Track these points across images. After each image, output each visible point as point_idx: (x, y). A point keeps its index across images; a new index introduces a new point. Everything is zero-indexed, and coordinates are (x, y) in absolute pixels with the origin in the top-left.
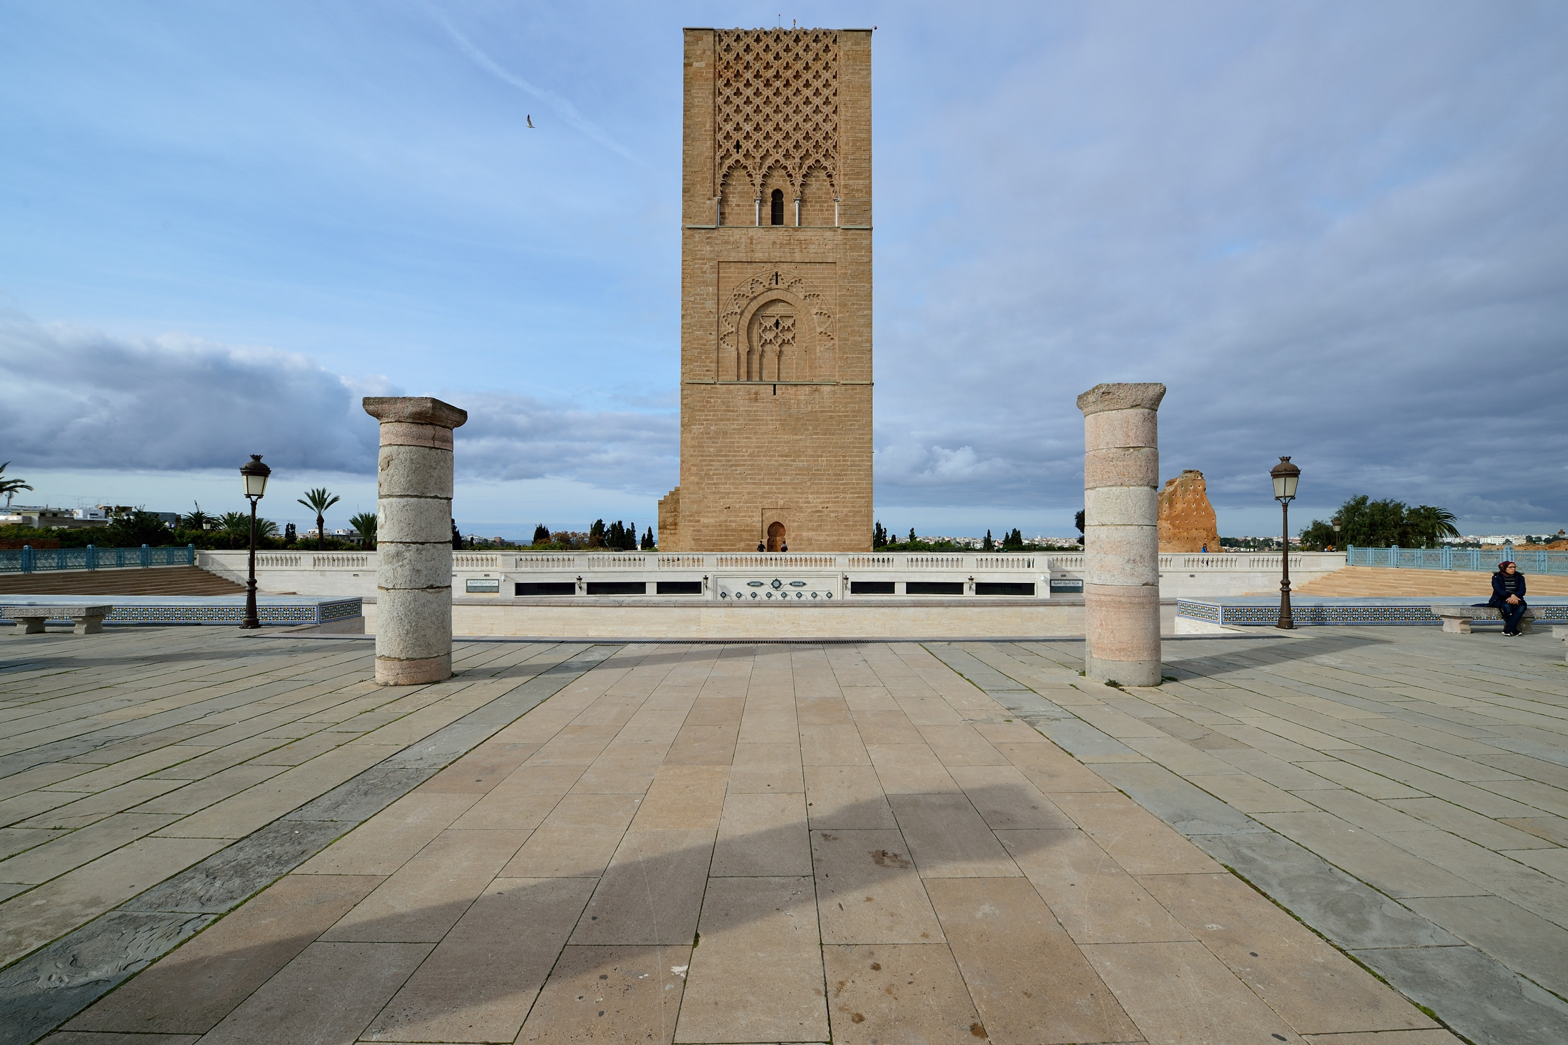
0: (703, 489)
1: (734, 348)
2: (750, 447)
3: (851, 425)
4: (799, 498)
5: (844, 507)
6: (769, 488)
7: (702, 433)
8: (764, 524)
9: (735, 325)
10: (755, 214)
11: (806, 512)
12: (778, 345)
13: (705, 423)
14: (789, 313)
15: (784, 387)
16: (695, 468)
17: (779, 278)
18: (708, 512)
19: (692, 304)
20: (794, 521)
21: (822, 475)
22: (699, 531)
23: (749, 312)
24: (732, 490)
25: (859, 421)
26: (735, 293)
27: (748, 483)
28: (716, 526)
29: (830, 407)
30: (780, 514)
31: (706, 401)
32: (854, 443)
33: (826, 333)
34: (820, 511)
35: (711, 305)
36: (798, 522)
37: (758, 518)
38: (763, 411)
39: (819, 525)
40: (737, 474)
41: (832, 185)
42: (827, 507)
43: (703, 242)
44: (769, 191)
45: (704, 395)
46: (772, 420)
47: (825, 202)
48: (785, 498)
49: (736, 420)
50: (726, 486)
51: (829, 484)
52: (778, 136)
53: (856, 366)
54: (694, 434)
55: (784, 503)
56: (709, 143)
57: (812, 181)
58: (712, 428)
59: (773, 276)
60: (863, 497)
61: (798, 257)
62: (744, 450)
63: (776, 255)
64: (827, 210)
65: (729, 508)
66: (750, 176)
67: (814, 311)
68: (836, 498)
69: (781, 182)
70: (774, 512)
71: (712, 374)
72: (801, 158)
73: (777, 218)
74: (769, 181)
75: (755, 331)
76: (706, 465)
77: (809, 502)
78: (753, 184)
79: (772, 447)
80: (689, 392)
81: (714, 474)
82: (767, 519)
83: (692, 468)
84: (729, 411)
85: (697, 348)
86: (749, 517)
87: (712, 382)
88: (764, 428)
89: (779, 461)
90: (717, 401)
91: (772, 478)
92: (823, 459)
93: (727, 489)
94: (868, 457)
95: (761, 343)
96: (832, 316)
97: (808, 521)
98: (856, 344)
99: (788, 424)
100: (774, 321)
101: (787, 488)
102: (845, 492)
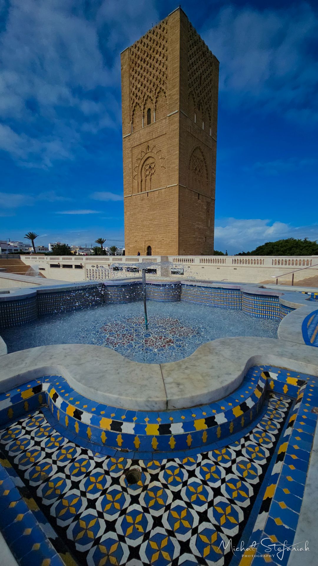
1: (137, 181)
3: (171, 204)
4: (155, 236)
5: (168, 239)
6: (147, 233)
10: (142, 123)
11: (157, 241)
12: (150, 176)
14: (153, 161)
15: (150, 193)
16: (127, 228)
17: (149, 148)
18: (132, 243)
19: (126, 167)
21: (162, 226)
22: (129, 250)
25: (174, 202)
26: (137, 159)
27: (141, 232)
28: (133, 248)
29: (165, 198)
32: (172, 212)
33: (163, 166)
34: (161, 241)
35: (130, 166)
36: (155, 246)
37: (144, 244)
38: (145, 204)
39: (161, 247)
40: (138, 229)
41: (166, 97)
42: (163, 239)
43: (128, 142)
44: (146, 111)
45: (129, 201)
46: (147, 207)
48: (151, 236)
49: (138, 208)
51: (164, 230)
53: (173, 178)
54: (127, 215)
55: (151, 239)
56: (129, 99)
58: (132, 212)
60: (175, 235)
61: (154, 136)
62: (140, 219)
63: (148, 138)
64: (164, 110)
65: (137, 241)
66: (140, 107)
67: (160, 158)
68: (166, 235)
69: (150, 105)
70: (148, 242)
71: (131, 192)
72: (155, 90)
73: (149, 121)
74: (146, 106)
75: (143, 172)
76: (130, 226)
78: (141, 110)
80: (126, 200)
81: (133, 229)
82: (147, 245)
84: (136, 205)
85: (127, 184)
87: (131, 195)
88: (145, 210)
89: (149, 222)
90: (133, 202)
91: (147, 229)
92: (162, 220)
93: (136, 234)
94: (177, 217)
95: (145, 176)
96: (165, 158)
97: (158, 245)
98: (174, 168)
99: (152, 207)
100: (149, 166)
101: (152, 233)
102: (169, 233)
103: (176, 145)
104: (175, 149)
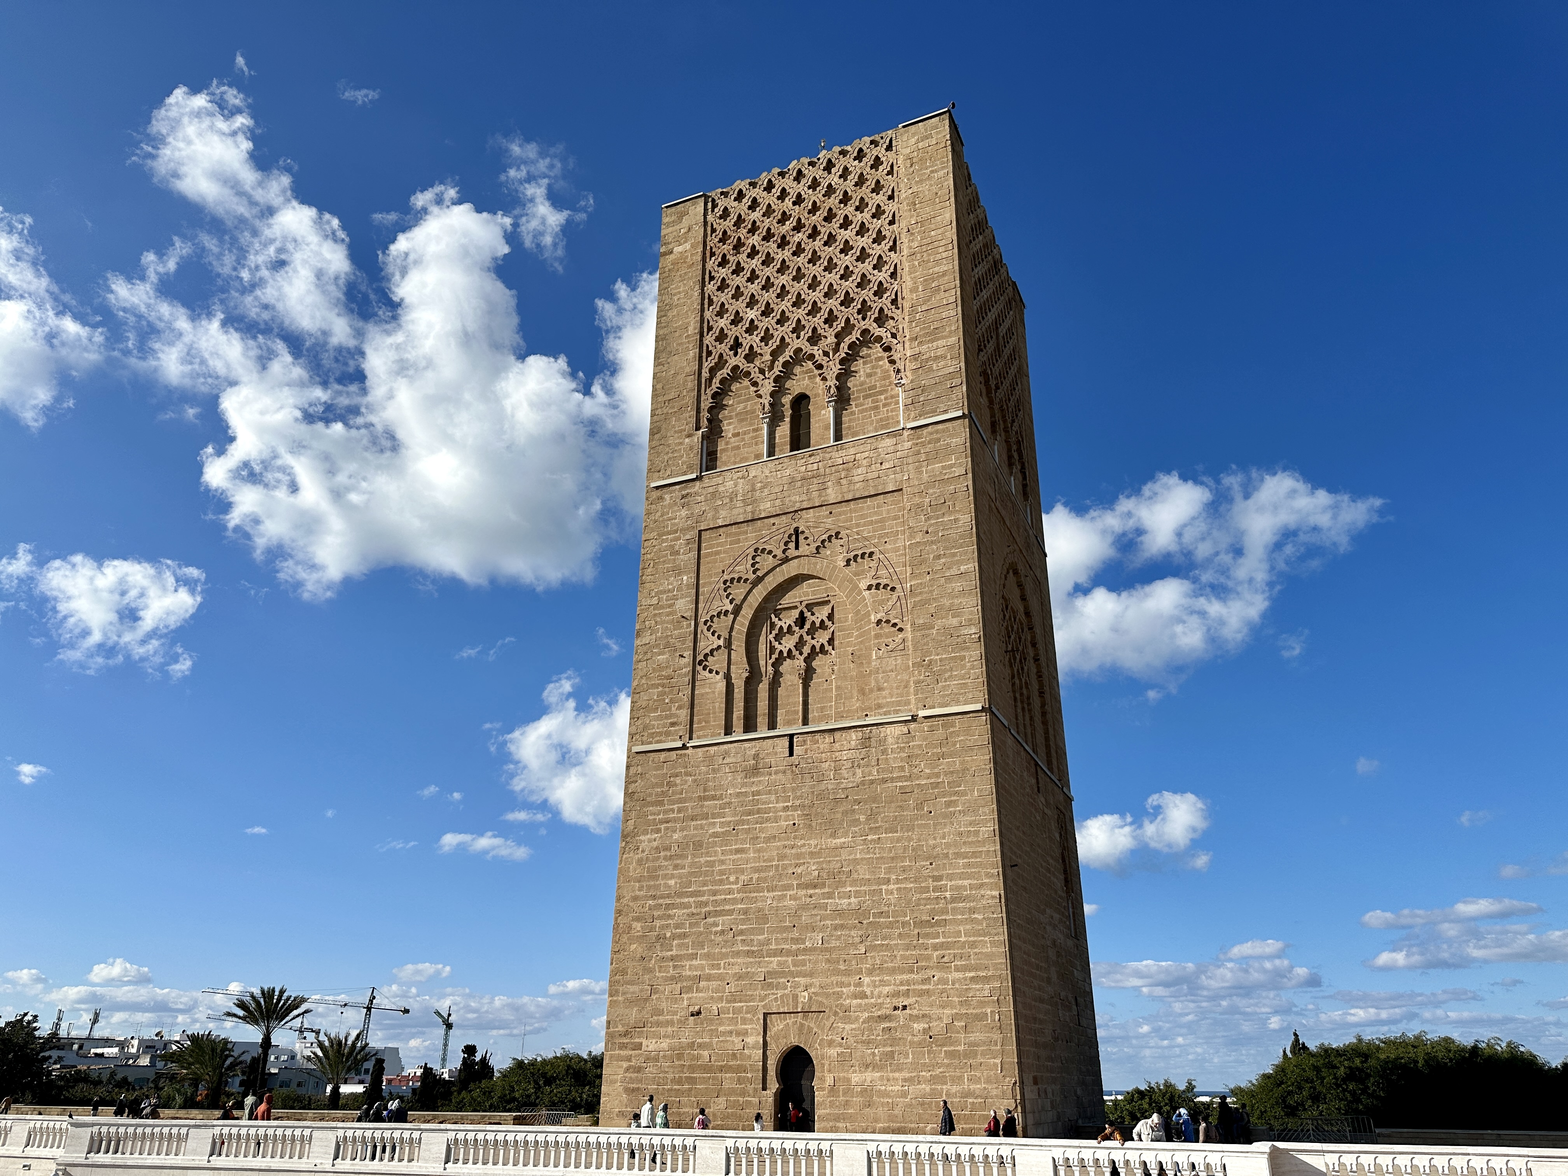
0: (651, 971)
1: (722, 675)
2: (742, 871)
3: (949, 804)
5: (943, 1006)
6: (780, 964)
7: (657, 848)
8: (769, 1053)
9: (725, 634)
10: (763, 442)
11: (857, 1019)
12: (803, 658)
13: (663, 827)
14: (821, 596)
15: (809, 738)
16: (637, 926)
17: (801, 537)
18: (658, 1024)
19: (654, 609)
20: (831, 1043)
21: (890, 925)
22: (639, 1070)
23: (750, 606)
24: (707, 971)
25: (964, 793)
26: (726, 577)
27: (738, 954)
28: (672, 1059)
29: (902, 768)
30: (802, 1025)
31: (668, 784)
32: (955, 844)
33: (888, 621)
34: (886, 1018)
35: (684, 605)
36: (841, 1045)
37: (756, 1039)
38: (769, 792)
39: (886, 1054)
40: (716, 933)
41: (892, 362)
42: (905, 1008)
43: (676, 504)
44: (787, 400)
45: (665, 771)
46: (786, 809)
47: (880, 393)
48: (811, 985)
49: (720, 815)
50: (694, 962)
51: (907, 947)
52: (801, 313)
53: (951, 676)
54: (643, 851)
55: (810, 998)
56: (693, 353)
57: (859, 366)
58: (676, 836)
59: (790, 536)
61: (832, 495)
62: (732, 879)
63: (796, 500)
64: (884, 405)
65: (699, 1013)
66: (755, 384)
67: (863, 585)
68: (924, 981)
69: (806, 381)
70: (790, 1020)
71: (682, 729)
72: (836, 336)
73: (799, 440)
74: (786, 385)
75: (761, 639)
76: (660, 918)
77: (863, 996)
78: (760, 396)
79: (785, 867)
80: (639, 770)
81: (674, 937)
82: (777, 1038)
83: (635, 924)
84: (705, 798)
85: (656, 686)
86: (738, 1034)
87: (679, 744)
88: (771, 828)
89: (800, 898)
90: (686, 781)
91: (785, 940)
92: (891, 887)
93: (696, 968)
94: (992, 876)
95: (773, 660)
96: (898, 586)
97: (863, 1042)
98: (950, 633)
99: (817, 814)
100: (795, 614)
101: (816, 962)
102: (943, 967)
103: (961, 537)
104: (954, 555)
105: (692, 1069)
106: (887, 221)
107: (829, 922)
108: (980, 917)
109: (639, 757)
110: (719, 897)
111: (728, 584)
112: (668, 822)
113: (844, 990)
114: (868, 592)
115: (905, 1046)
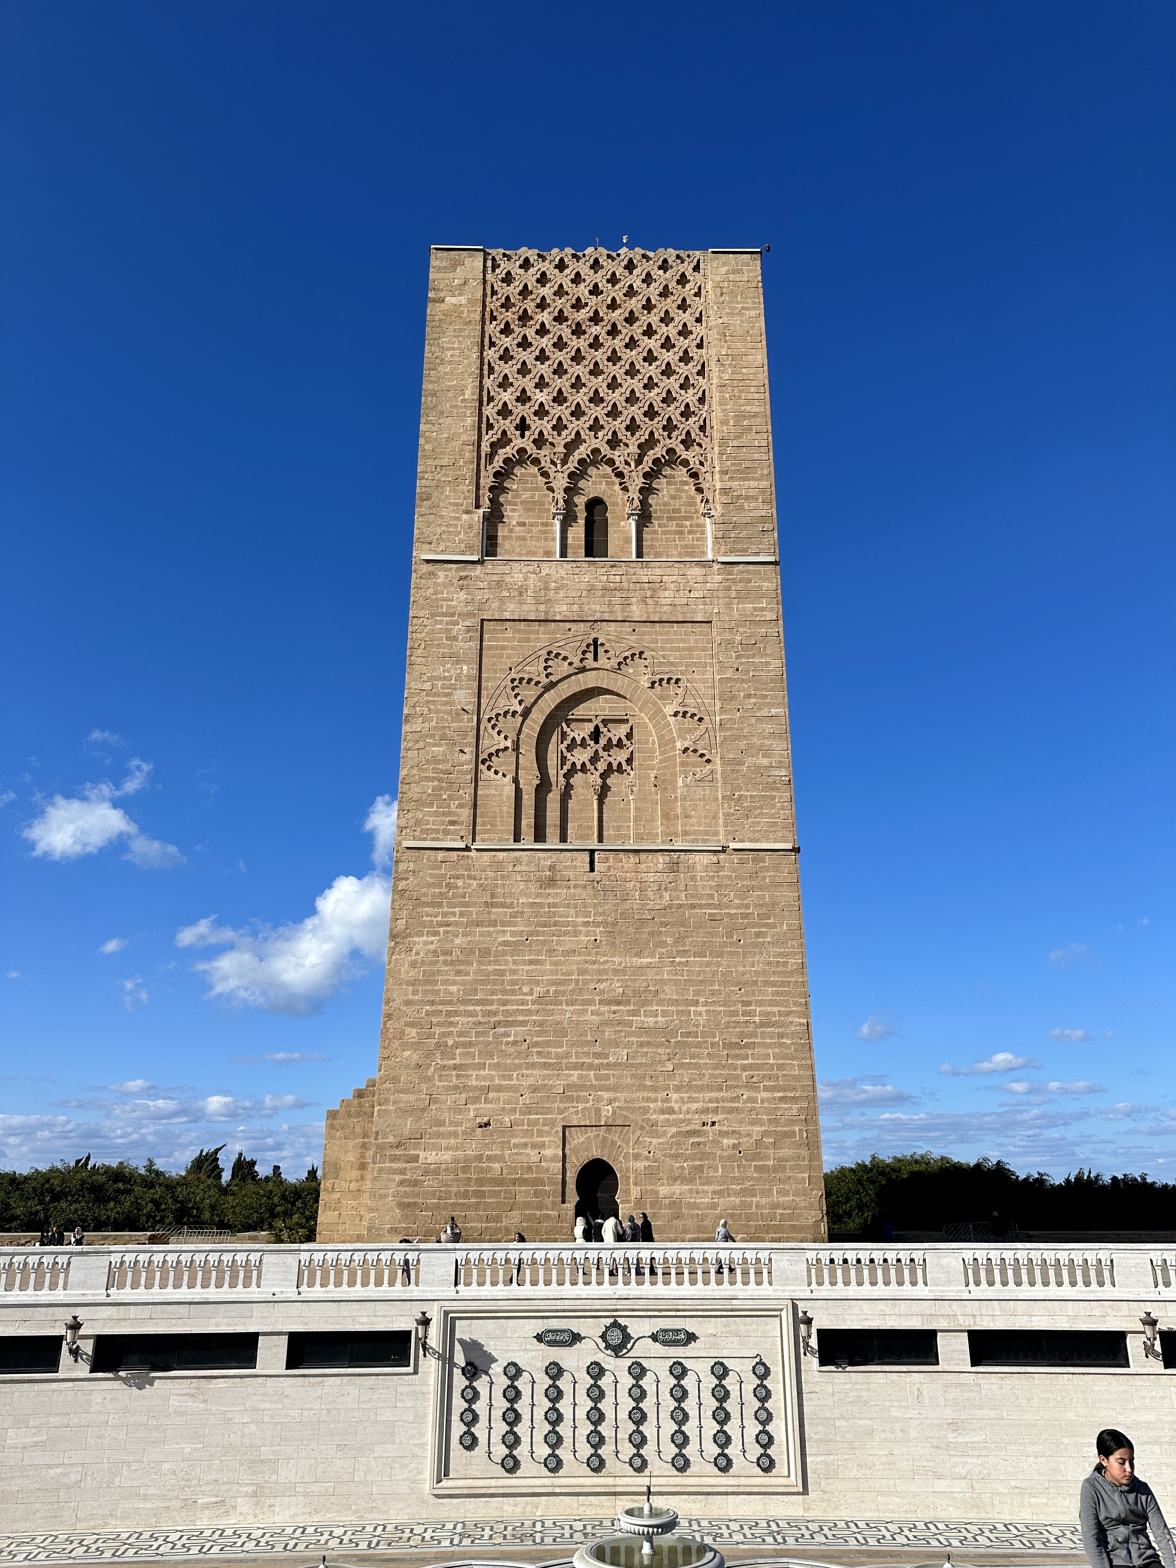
0: (429, 1079)
1: (509, 778)
2: (537, 983)
3: (758, 935)
4: (649, 1100)
5: (753, 1123)
6: (580, 1077)
7: (435, 951)
8: (568, 1166)
9: (512, 736)
10: (554, 539)
11: (665, 1133)
12: (598, 773)
13: (441, 929)
14: (619, 714)
15: (611, 855)
16: (413, 1032)
17: (601, 650)
18: (439, 1135)
19: (427, 695)
20: (637, 1157)
21: (699, 1045)
22: (416, 1183)
23: (541, 711)
24: (497, 1082)
25: (773, 926)
26: (513, 675)
27: (533, 1066)
28: (455, 1171)
29: (711, 896)
30: (605, 1138)
31: (447, 885)
32: (764, 972)
33: (695, 751)
34: (695, 1133)
35: (464, 697)
36: (648, 1159)
37: (553, 1151)
38: (568, 906)
39: (696, 1167)
40: (507, 1043)
41: (700, 490)
42: (713, 1123)
43: (452, 584)
44: (580, 501)
45: (443, 871)
46: (587, 924)
47: (686, 518)
48: (615, 1099)
49: (509, 924)
50: (482, 1072)
51: (716, 1067)
52: (599, 411)
53: (761, 814)
54: (417, 954)
55: (614, 1112)
56: (471, 420)
57: (660, 483)
58: (457, 941)
59: (588, 646)
60: (794, 1099)
61: (637, 612)
62: (526, 989)
63: (596, 608)
64: (690, 532)
65: (487, 1124)
66: (545, 474)
67: (669, 710)
68: (733, 1099)
69: (603, 486)
70: (592, 1133)
71: (464, 829)
72: (639, 446)
73: (595, 547)
74: (582, 484)
75: (552, 747)
76: (439, 1024)
77: (671, 1111)
78: (551, 490)
79: (585, 982)
80: (411, 866)
81: (457, 1045)
82: (576, 1151)
83: (408, 1030)
84: (493, 905)
85: (432, 779)
86: (534, 1146)
87: (462, 845)
88: (570, 942)
89: (603, 1014)
90: (470, 885)
91: (587, 1054)
92: (700, 1009)
93: (485, 1078)
94: (800, 1005)
95: (565, 770)
96: (706, 718)
97: (671, 1156)
98: (758, 770)
99: (621, 932)
100: (589, 727)
101: (620, 1077)
102: (752, 1087)
103: (772, 681)
104: (765, 697)
105: (480, 1182)
106: (695, 343)
107: (635, 1039)
108: (789, 1042)
109: (410, 852)
110: (510, 1007)
111: (517, 683)
112: (448, 925)
113: (652, 1105)
114: (673, 718)
115: (714, 1159)
